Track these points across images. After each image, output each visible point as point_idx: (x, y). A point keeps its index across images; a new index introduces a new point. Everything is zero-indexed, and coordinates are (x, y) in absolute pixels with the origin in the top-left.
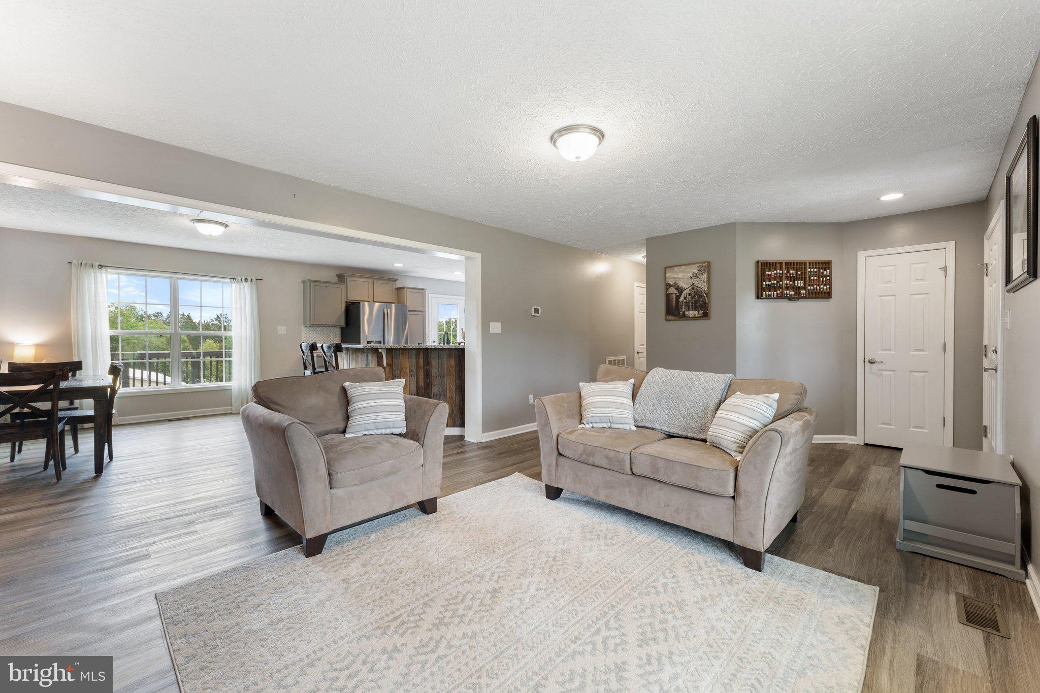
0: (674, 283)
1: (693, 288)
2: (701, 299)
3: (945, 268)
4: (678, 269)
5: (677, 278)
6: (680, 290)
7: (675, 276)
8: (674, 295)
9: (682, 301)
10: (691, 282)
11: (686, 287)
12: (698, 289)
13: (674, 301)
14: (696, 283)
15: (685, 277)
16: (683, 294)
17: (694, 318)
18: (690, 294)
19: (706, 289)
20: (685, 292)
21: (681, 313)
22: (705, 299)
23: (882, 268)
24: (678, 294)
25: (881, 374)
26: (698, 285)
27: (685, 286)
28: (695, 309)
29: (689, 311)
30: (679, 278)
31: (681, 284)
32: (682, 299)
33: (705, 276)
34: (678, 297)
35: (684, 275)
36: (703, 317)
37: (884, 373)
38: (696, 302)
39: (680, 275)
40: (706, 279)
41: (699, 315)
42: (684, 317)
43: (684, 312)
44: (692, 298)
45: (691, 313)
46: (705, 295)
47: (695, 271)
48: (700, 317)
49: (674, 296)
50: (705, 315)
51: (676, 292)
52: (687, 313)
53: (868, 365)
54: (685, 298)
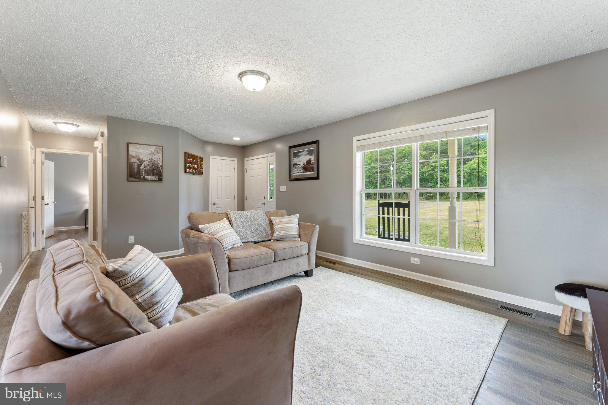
0: (136, 155)
1: (151, 161)
2: (157, 169)
3: (234, 168)
4: (139, 146)
5: (138, 152)
6: (142, 162)
7: (137, 151)
8: (136, 163)
9: (143, 169)
10: (150, 157)
11: (146, 159)
12: (155, 162)
13: (136, 168)
14: (153, 158)
15: (145, 153)
16: (143, 164)
17: (152, 181)
18: (149, 165)
19: (161, 163)
20: (145, 163)
21: (142, 177)
22: (160, 169)
23: (217, 164)
24: (139, 164)
25: (217, 209)
26: (155, 160)
27: (144, 159)
28: (153, 175)
29: (148, 175)
30: (140, 153)
31: (142, 157)
32: (142, 167)
33: (160, 155)
34: (139, 166)
35: (144, 151)
36: (158, 180)
37: (218, 208)
38: (153, 171)
39: (141, 151)
40: (161, 157)
41: (155, 179)
42: (144, 180)
43: (144, 177)
44: (151, 167)
45: (150, 178)
46: (160, 167)
47: (153, 150)
48: (156, 180)
49: (136, 165)
50: (160, 180)
51: (138, 162)
52: (146, 177)
53: (213, 205)
54: (145, 167)
